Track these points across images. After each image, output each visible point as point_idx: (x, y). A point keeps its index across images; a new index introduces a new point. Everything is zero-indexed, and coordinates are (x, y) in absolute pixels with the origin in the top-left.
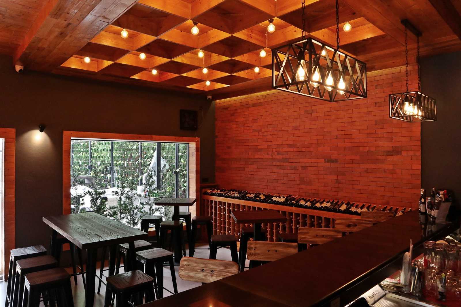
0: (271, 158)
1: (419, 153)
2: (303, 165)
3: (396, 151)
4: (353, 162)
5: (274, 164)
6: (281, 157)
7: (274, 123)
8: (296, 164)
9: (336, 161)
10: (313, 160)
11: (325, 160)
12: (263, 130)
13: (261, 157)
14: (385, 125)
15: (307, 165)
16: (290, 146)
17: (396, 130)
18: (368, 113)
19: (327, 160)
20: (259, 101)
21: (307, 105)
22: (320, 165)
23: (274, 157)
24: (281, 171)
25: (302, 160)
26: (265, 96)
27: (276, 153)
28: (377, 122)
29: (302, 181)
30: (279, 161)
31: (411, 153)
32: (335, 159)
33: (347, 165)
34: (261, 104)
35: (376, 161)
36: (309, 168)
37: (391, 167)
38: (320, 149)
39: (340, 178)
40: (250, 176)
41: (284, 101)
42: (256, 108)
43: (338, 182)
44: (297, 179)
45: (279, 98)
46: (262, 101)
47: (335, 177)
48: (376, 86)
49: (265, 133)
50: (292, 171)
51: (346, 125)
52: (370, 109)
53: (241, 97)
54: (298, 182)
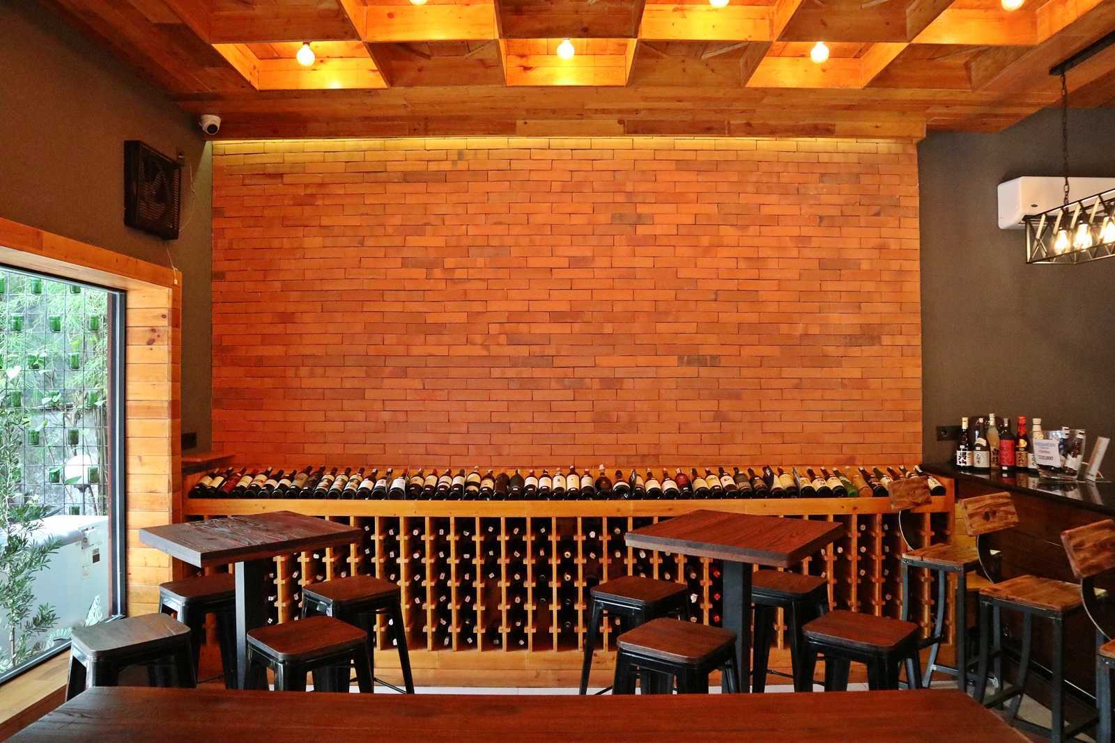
0: (485, 353)
1: (917, 341)
2: (607, 373)
3: (869, 335)
4: (761, 361)
5: (496, 373)
6: (524, 351)
7: (494, 242)
8: (579, 373)
9: (714, 361)
10: (642, 360)
11: (681, 358)
12: (449, 263)
13: (443, 351)
14: (843, 272)
15: (619, 373)
16: (556, 317)
17: (869, 286)
18: (802, 241)
19: (686, 358)
20: (433, 167)
21: (620, 198)
22: (663, 372)
23: (495, 350)
24: (527, 395)
25: (601, 361)
26: (461, 154)
27: (503, 339)
28: (823, 264)
29: (602, 421)
30: (515, 362)
31: (900, 340)
32: (712, 356)
33: (745, 372)
34: (442, 177)
35: (822, 361)
36: (628, 384)
37: (856, 373)
38: (661, 327)
39: (725, 405)
40: (386, 416)
41: (534, 176)
42: (421, 187)
43: (720, 417)
44: (587, 417)
45: (515, 165)
46: (446, 166)
47: (712, 405)
48: (822, 175)
49: (459, 274)
50: (569, 394)
51: (742, 265)
52: (806, 231)
53: (350, 143)
54: (590, 428)
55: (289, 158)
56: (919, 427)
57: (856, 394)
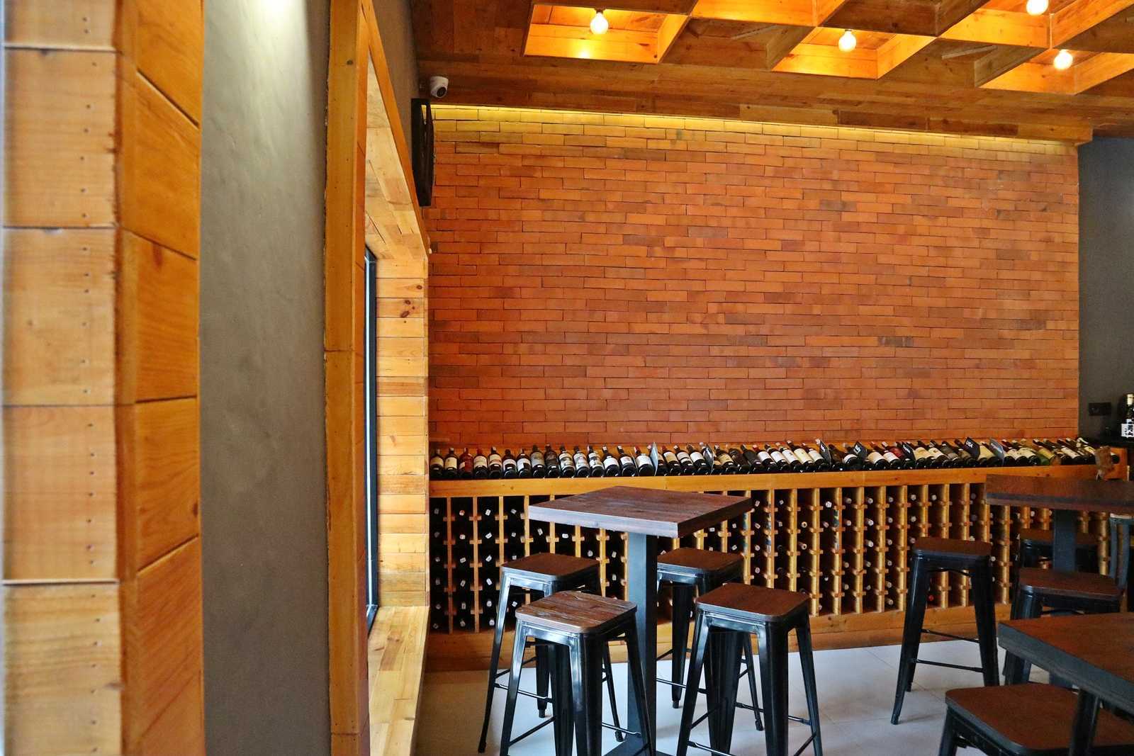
0: (704, 331)
1: (1075, 326)
2: (817, 353)
3: (1036, 320)
4: (948, 343)
5: (715, 351)
6: (740, 330)
7: (713, 223)
8: (791, 352)
9: (907, 342)
10: (846, 340)
11: (880, 339)
12: (670, 241)
13: (664, 329)
14: (1016, 261)
15: (828, 352)
16: (772, 298)
17: (1037, 276)
18: (984, 232)
19: (884, 339)
20: (652, 145)
21: (827, 186)
22: (866, 352)
23: (714, 329)
24: (741, 373)
25: (813, 341)
26: (679, 133)
27: (721, 318)
28: (1000, 255)
29: (812, 399)
30: (732, 341)
31: (1062, 325)
32: (906, 337)
33: (936, 353)
34: (661, 156)
35: (999, 343)
36: (834, 363)
37: (1026, 355)
38: (863, 310)
39: (918, 383)
40: (607, 394)
41: (750, 160)
42: (641, 164)
43: (913, 394)
44: (797, 394)
45: (731, 148)
46: (665, 145)
47: (905, 383)
48: (1001, 172)
49: (679, 253)
50: (781, 372)
51: (933, 253)
52: (986, 223)
53: (569, 115)
54: (800, 404)
55: (505, 127)
56: (1075, 404)
57: (1026, 374)
